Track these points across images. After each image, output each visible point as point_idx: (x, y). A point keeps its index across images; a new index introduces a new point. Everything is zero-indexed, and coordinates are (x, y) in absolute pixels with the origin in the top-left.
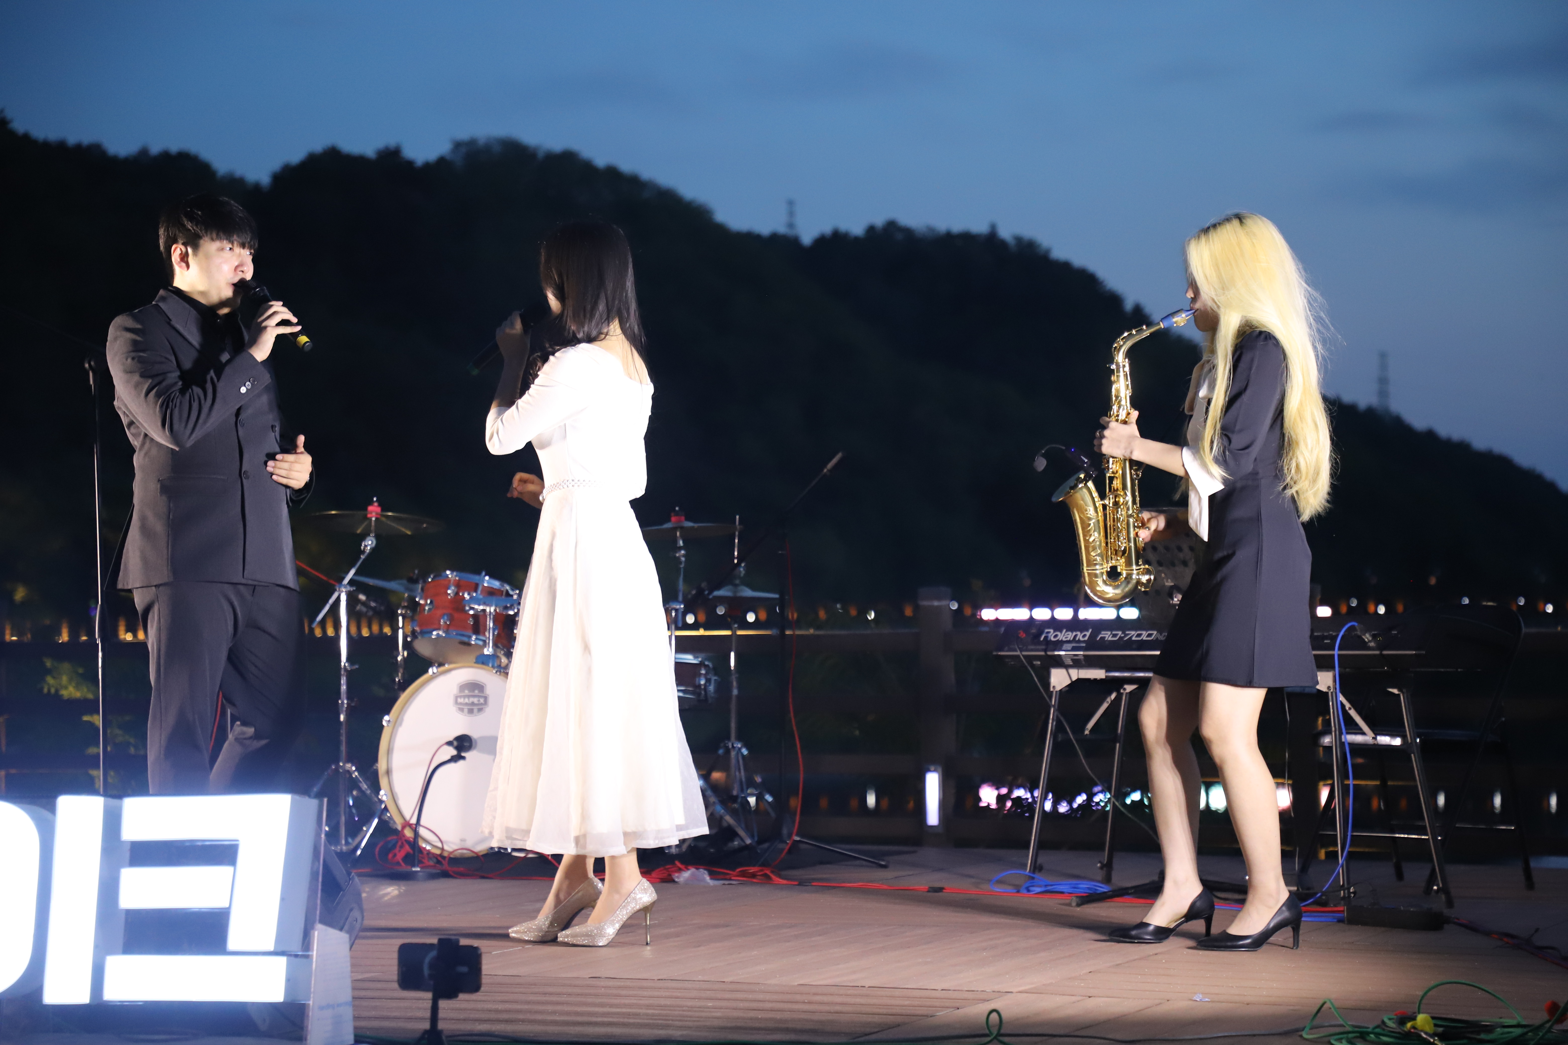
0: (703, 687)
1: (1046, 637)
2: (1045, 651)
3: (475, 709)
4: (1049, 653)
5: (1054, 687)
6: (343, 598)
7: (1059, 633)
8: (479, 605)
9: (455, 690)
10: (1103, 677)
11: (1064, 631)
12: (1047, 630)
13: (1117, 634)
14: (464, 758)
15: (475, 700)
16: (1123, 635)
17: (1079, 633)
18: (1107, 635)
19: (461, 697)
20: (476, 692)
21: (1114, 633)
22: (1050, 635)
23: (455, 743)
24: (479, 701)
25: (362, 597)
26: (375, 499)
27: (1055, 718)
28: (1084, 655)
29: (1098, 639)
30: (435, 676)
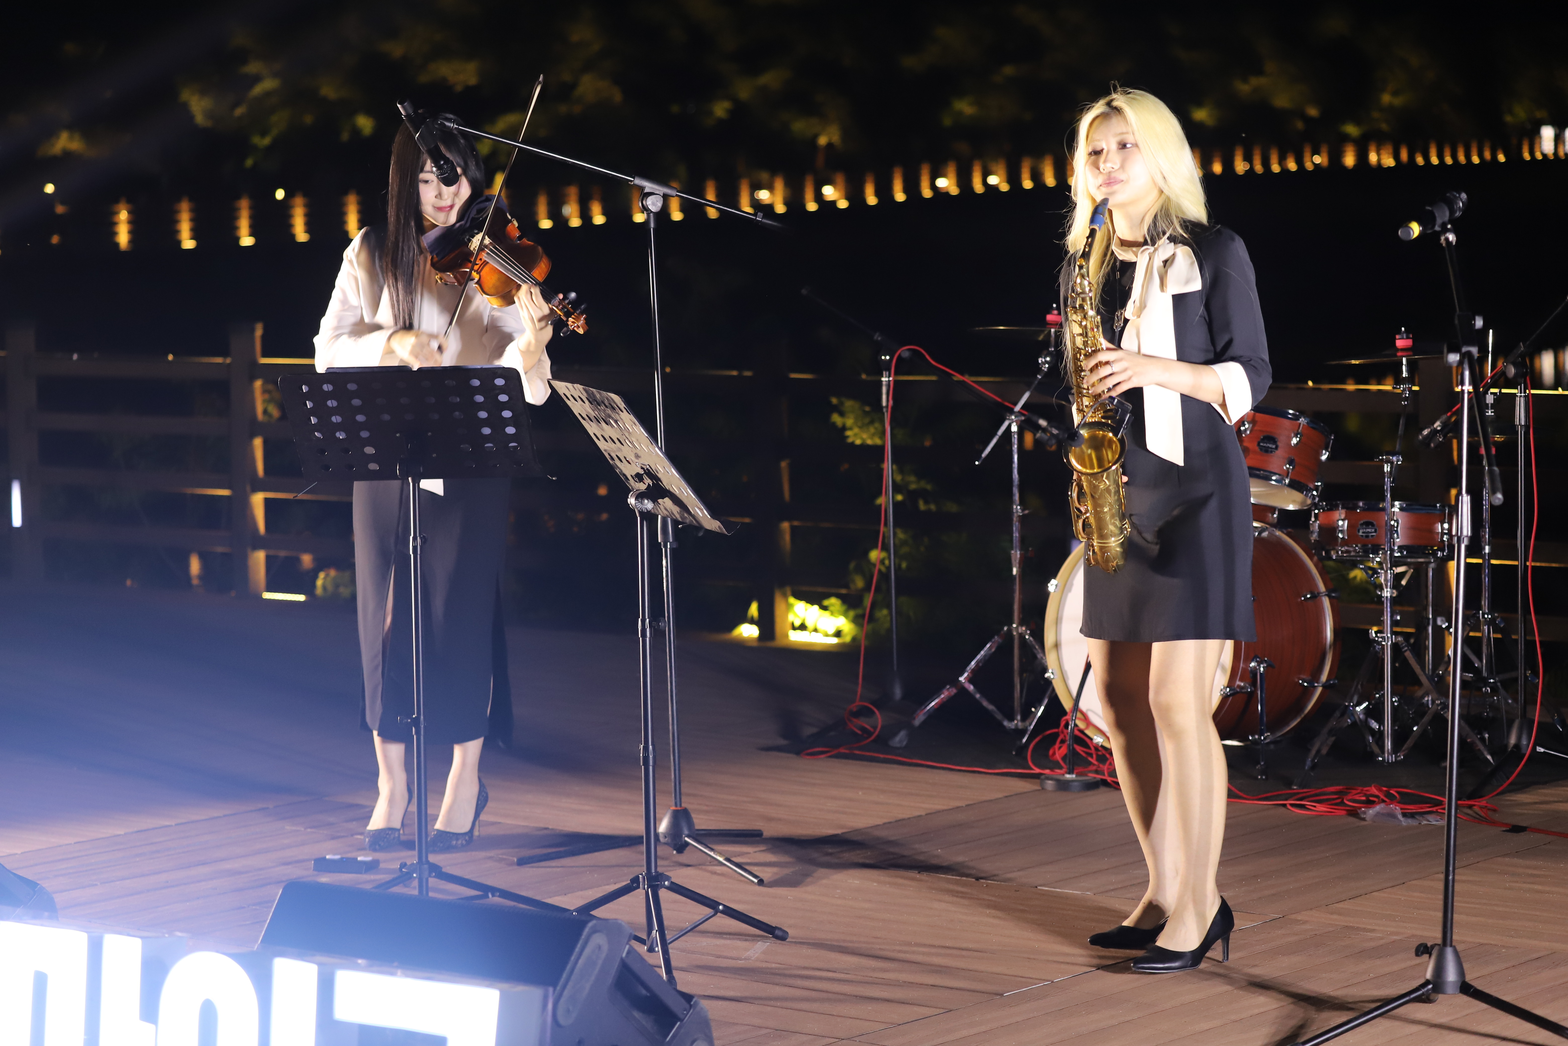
6: (1014, 428)
25: (1043, 423)
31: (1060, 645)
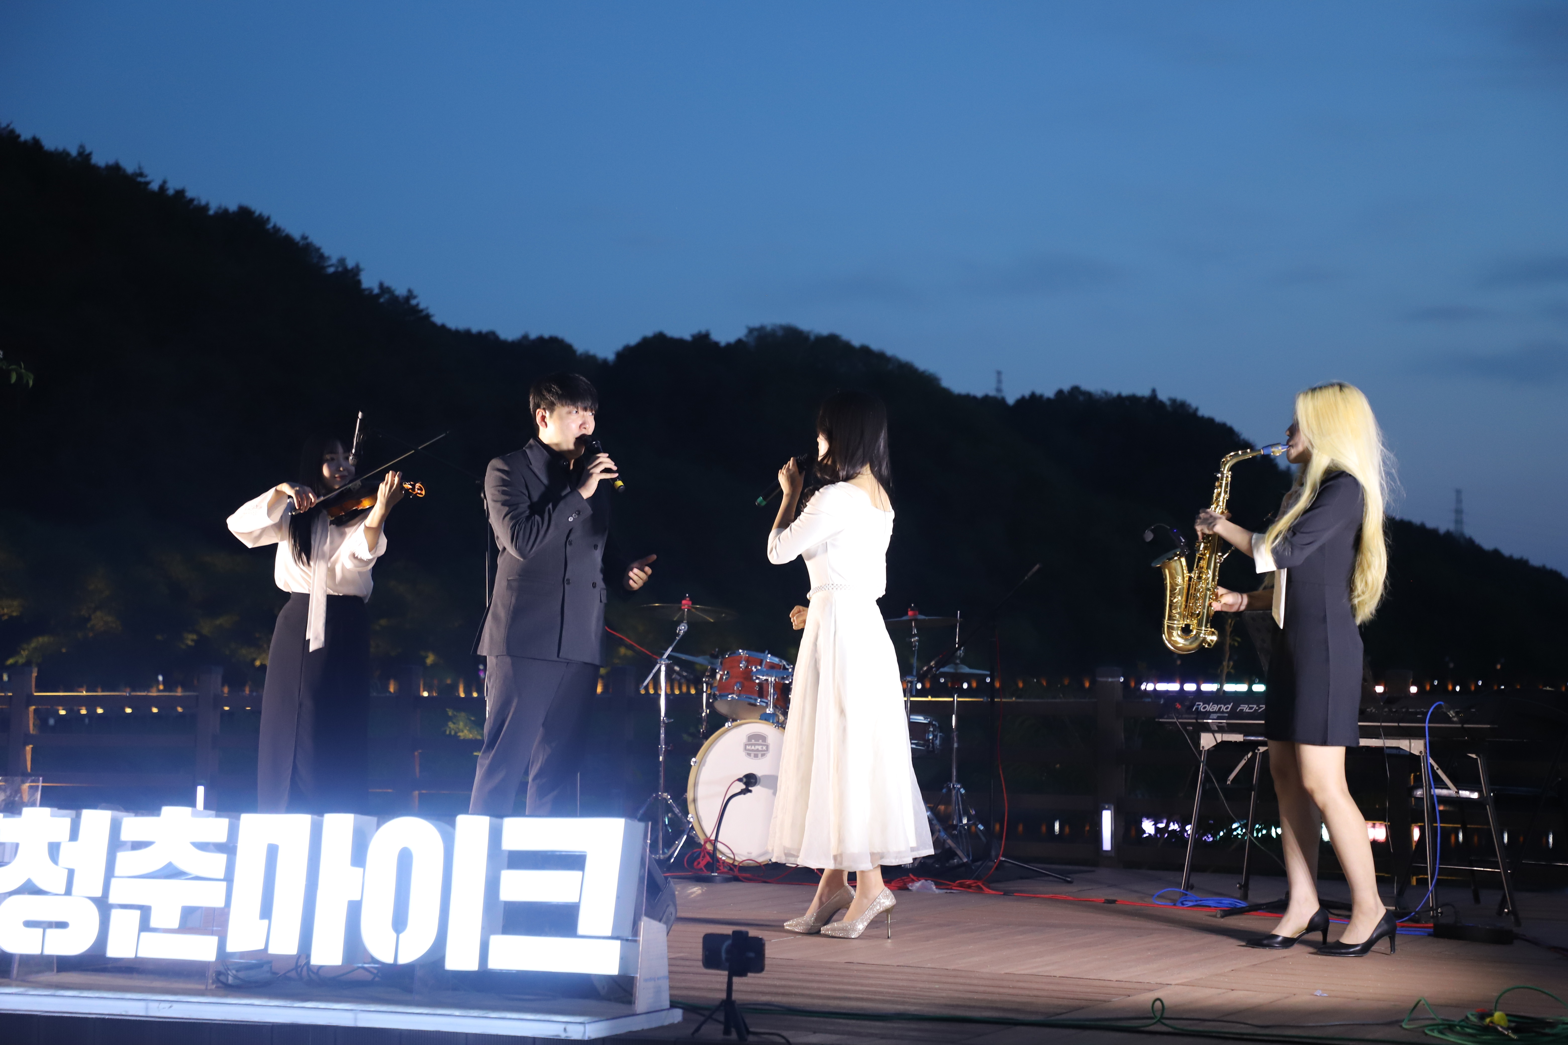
0: (931, 741)
1: (1197, 709)
2: (1196, 719)
3: (760, 754)
4: (1199, 721)
5: (1203, 747)
6: (663, 668)
7: (1207, 706)
8: (763, 676)
9: (744, 740)
10: (1242, 740)
11: (1211, 704)
12: (1197, 703)
13: (1254, 707)
14: (750, 791)
15: (760, 748)
16: (1257, 708)
17: (1223, 706)
18: (1245, 708)
19: (749, 745)
20: (761, 741)
21: (1250, 706)
22: (1200, 707)
23: (744, 780)
24: (762, 748)
25: (677, 668)
26: (687, 595)
27: (1204, 771)
28: (1227, 723)
29: (1238, 711)
30: (729, 729)
31: (697, 799)
